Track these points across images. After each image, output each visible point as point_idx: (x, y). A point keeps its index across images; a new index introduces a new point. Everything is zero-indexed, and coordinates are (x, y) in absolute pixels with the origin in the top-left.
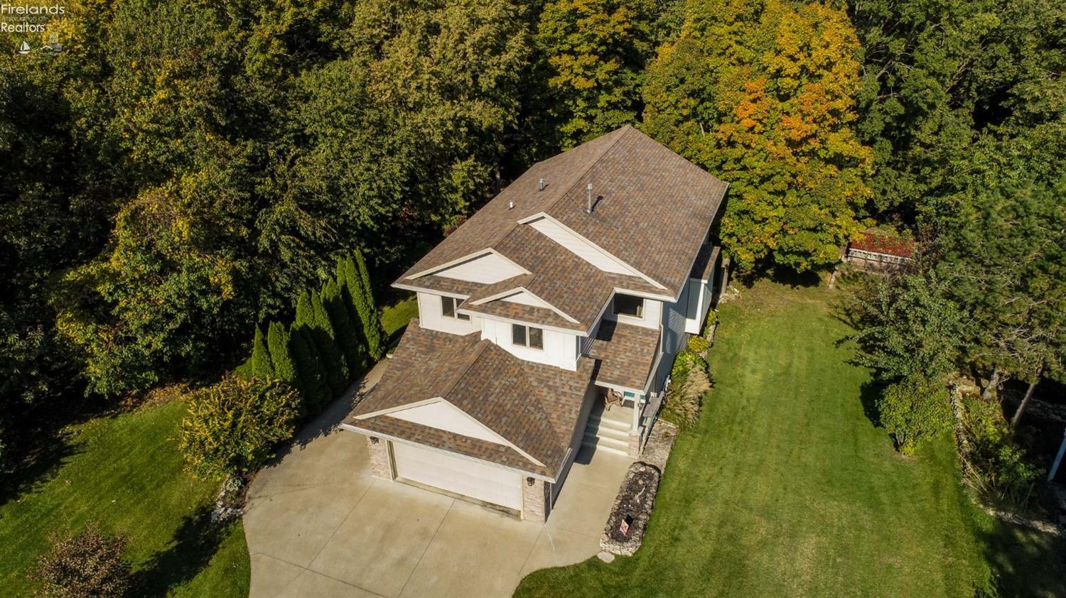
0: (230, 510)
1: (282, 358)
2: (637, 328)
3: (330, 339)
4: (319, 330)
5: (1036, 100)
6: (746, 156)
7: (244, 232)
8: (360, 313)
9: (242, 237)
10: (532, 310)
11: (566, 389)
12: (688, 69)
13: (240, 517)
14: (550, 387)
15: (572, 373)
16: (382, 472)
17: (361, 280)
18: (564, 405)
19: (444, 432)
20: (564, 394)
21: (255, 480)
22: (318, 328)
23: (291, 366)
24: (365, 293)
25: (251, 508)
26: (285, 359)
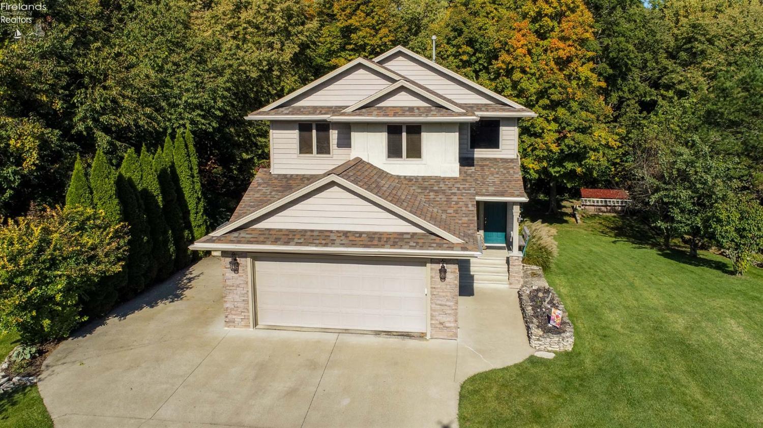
0: (15, 379)
1: (107, 196)
2: (495, 159)
3: (159, 206)
4: (146, 193)
5: (680, 82)
6: (522, 81)
7: (58, 105)
8: (187, 195)
9: (55, 111)
10: (411, 109)
11: (455, 190)
12: (464, 23)
13: (34, 385)
14: (436, 192)
15: (455, 179)
16: (238, 319)
17: (190, 161)
18: (457, 203)
19: (331, 231)
20: (454, 194)
21: (55, 352)
22: (145, 191)
23: (118, 207)
24: (193, 177)
25: (49, 375)
26: (111, 197)
